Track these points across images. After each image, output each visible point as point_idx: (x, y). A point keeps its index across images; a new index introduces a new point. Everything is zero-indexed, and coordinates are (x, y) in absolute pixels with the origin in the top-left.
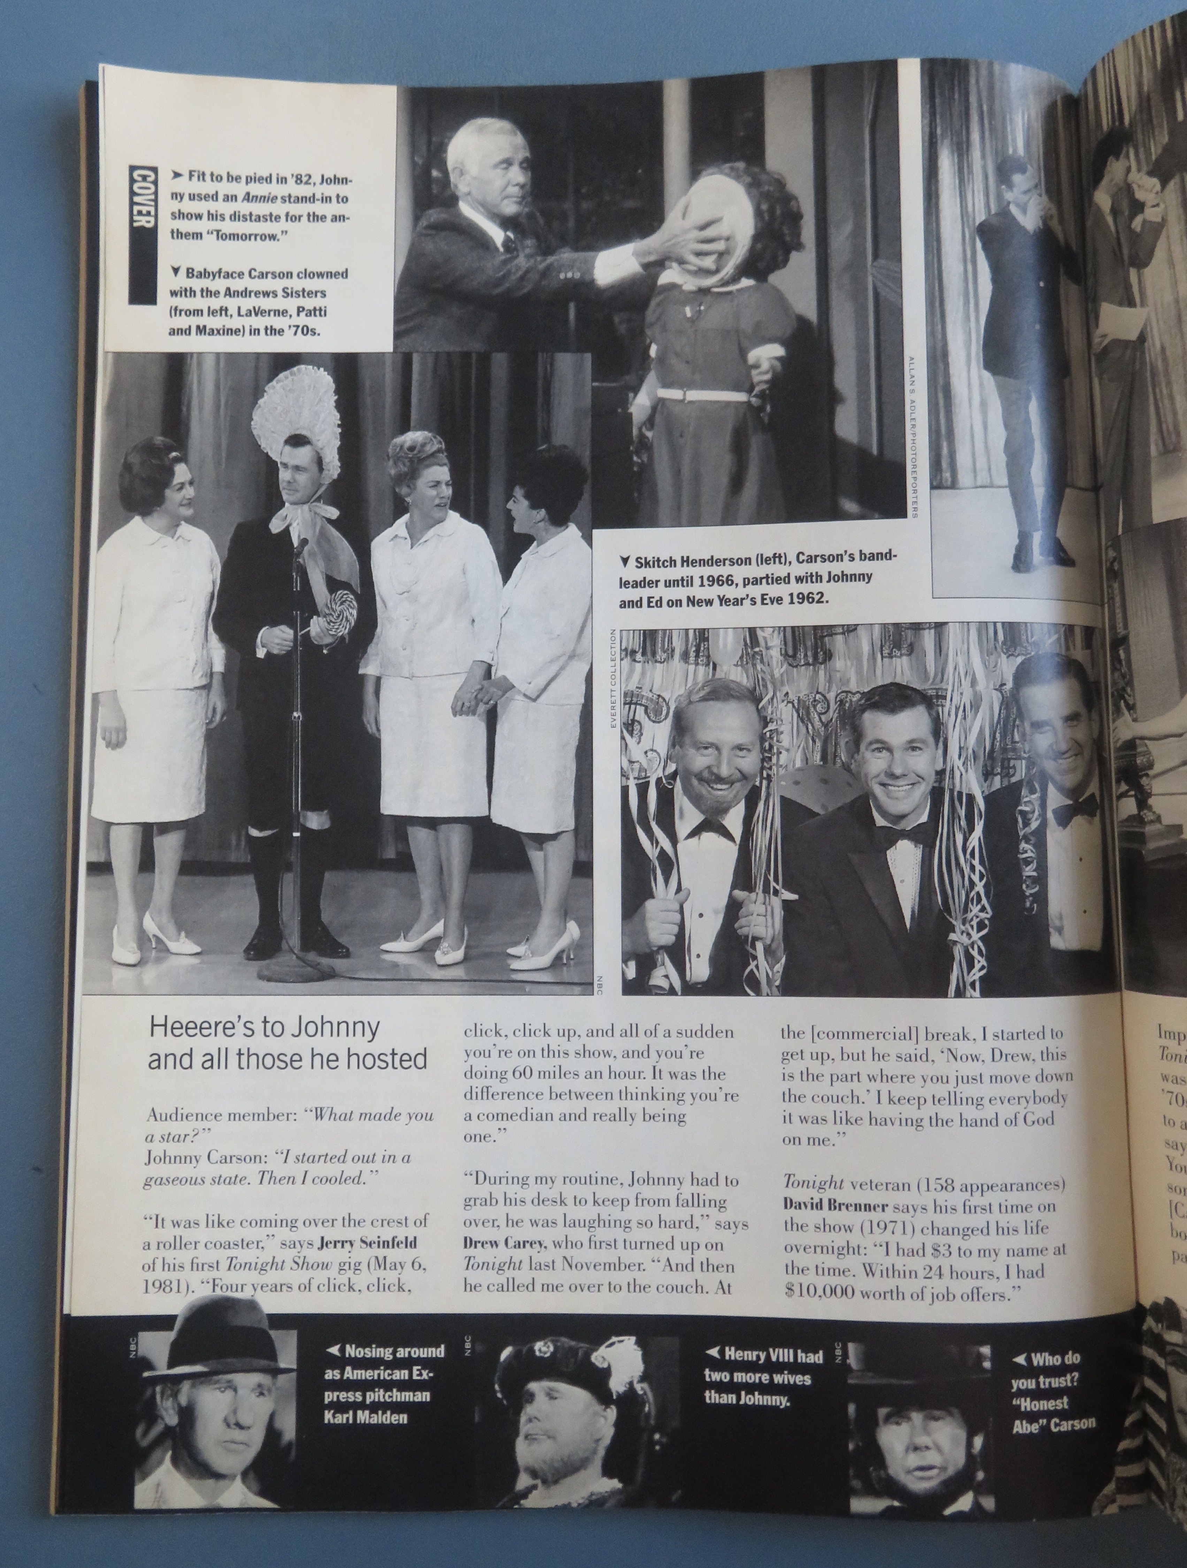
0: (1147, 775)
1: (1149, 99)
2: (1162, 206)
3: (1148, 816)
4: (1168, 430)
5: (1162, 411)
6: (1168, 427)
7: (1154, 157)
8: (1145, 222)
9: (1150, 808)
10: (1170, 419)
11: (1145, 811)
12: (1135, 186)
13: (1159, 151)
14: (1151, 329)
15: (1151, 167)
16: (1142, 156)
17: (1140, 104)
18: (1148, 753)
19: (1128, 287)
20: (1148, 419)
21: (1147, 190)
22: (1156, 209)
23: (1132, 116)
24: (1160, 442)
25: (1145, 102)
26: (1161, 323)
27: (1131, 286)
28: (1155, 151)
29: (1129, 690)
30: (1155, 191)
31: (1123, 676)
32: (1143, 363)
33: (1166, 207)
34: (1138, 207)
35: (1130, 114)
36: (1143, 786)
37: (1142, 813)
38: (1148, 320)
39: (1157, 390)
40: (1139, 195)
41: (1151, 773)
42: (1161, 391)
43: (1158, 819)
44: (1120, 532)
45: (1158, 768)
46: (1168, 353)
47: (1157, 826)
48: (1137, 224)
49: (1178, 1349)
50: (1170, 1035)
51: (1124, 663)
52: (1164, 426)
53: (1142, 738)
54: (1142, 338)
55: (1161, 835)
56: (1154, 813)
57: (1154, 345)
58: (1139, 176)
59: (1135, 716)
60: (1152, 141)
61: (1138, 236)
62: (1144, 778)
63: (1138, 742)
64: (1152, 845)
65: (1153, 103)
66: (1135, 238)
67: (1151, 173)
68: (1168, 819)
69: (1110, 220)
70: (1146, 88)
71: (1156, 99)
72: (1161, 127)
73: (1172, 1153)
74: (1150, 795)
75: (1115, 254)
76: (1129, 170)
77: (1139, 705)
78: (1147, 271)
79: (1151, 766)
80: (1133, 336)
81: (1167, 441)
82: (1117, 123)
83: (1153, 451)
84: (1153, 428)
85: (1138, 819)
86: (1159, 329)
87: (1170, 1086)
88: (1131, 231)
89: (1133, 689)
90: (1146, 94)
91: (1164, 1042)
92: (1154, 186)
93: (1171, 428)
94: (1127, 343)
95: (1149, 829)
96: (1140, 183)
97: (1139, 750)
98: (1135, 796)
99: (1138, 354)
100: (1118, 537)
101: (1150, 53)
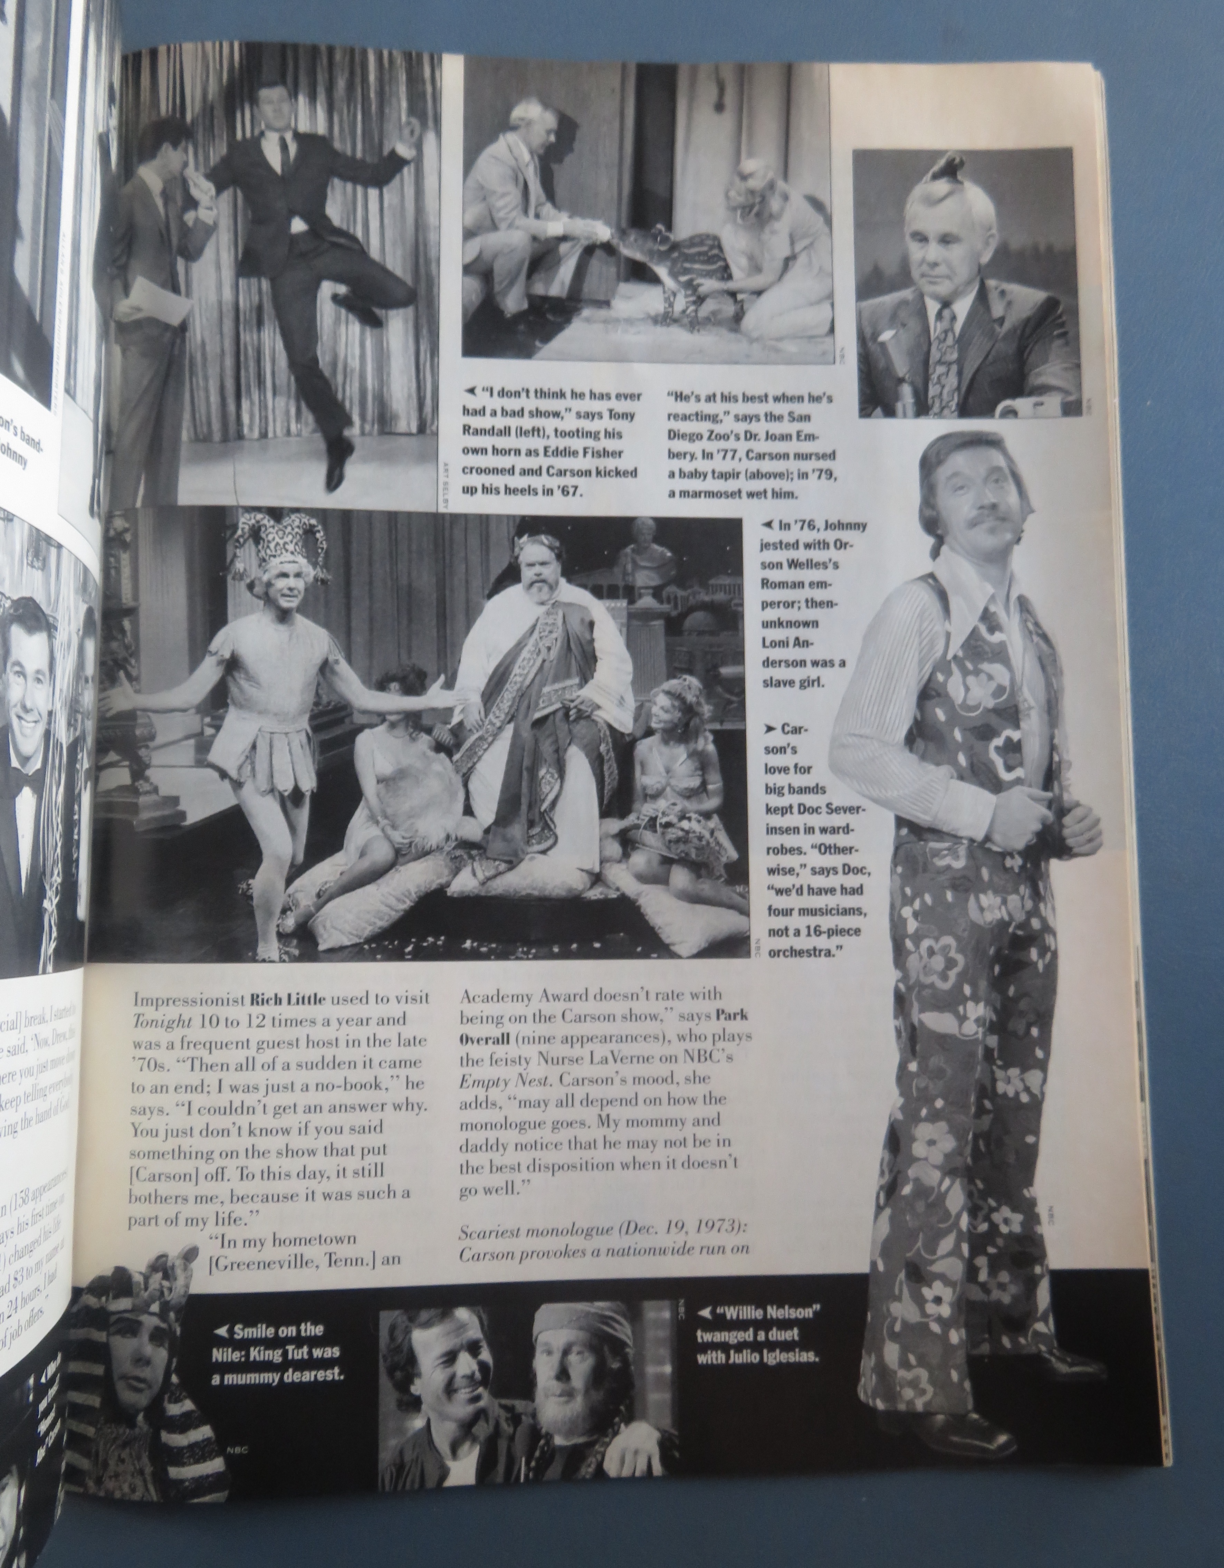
0: (147, 747)
1: (212, 108)
2: (215, 211)
3: (143, 786)
4: (201, 421)
5: (196, 400)
6: (200, 417)
7: (212, 163)
8: (197, 220)
9: (147, 780)
10: (203, 411)
11: (141, 782)
12: (191, 184)
13: (218, 159)
14: (194, 321)
15: (208, 171)
16: (201, 158)
17: (204, 109)
18: (151, 725)
19: (174, 275)
20: (182, 404)
21: (202, 191)
22: (209, 212)
23: (195, 116)
24: (192, 430)
25: (208, 110)
26: (204, 320)
27: (177, 274)
28: (214, 158)
29: (133, 661)
30: (210, 194)
31: (127, 647)
32: (182, 351)
33: (219, 214)
34: (192, 203)
35: (192, 113)
36: (141, 757)
37: (136, 784)
38: (190, 313)
39: (194, 380)
40: (195, 192)
41: (152, 744)
42: (197, 382)
43: (156, 790)
44: (139, 504)
45: (159, 740)
46: (208, 348)
47: (153, 798)
48: (189, 217)
49: (126, 1315)
50: (147, 1001)
51: (129, 634)
52: (197, 416)
53: (145, 710)
54: (183, 327)
55: (156, 806)
56: (151, 784)
57: (195, 334)
58: (196, 174)
59: (138, 687)
60: (211, 149)
61: (189, 229)
62: (143, 750)
63: (139, 713)
64: (145, 815)
65: (216, 112)
66: (184, 231)
67: (209, 176)
68: (165, 790)
69: (159, 202)
70: (210, 97)
71: (219, 112)
72: (221, 138)
73: (137, 1119)
74: (148, 766)
75: (162, 236)
76: (186, 165)
77: (144, 677)
78: (197, 267)
79: (152, 738)
80: (175, 321)
81: (199, 430)
82: (178, 115)
83: (185, 436)
84: (187, 416)
85: (133, 790)
86: (201, 323)
87: (142, 1052)
88: (183, 224)
89: (138, 660)
90: (210, 103)
91: (140, 1010)
92: (210, 189)
93: (204, 419)
94: (167, 327)
95: (142, 800)
96: (196, 180)
97: (140, 721)
98: (130, 767)
99: (178, 341)
100: (135, 510)
101: (218, 67)
